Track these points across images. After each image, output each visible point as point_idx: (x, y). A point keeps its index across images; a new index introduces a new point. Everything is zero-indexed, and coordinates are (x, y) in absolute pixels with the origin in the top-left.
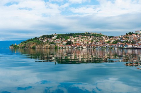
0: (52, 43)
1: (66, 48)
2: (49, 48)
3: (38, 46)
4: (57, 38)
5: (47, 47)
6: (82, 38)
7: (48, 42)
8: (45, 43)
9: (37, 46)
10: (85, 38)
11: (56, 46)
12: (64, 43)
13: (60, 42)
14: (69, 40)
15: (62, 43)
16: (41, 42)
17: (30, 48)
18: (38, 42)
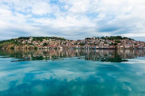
0: (30, 44)
1: (45, 48)
2: (29, 49)
3: (17, 46)
4: (34, 40)
5: (26, 47)
6: (52, 41)
7: (27, 43)
8: (24, 44)
9: (15, 47)
10: (54, 41)
11: (36, 46)
12: (41, 44)
13: (38, 43)
14: (44, 42)
15: (39, 44)
16: (19, 43)
17: (9, 48)
18: (16, 43)
